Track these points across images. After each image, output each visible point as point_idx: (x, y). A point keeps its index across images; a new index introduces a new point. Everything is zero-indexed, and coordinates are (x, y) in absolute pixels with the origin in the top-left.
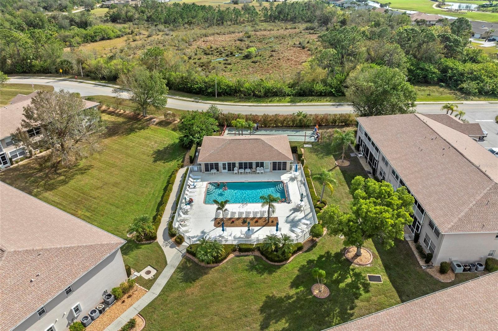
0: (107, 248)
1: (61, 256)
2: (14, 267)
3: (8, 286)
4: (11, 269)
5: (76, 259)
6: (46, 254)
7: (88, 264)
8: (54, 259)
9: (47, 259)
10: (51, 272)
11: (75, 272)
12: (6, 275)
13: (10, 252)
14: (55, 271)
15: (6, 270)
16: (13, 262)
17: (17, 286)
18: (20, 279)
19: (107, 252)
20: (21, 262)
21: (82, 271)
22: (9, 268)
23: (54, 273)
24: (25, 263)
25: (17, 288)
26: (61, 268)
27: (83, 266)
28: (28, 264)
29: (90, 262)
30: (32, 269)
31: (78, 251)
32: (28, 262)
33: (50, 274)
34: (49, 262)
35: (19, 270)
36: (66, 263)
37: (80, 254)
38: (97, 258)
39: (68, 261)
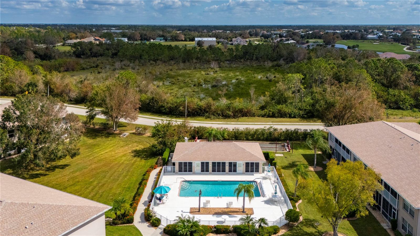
0: (95, 210)
1: (53, 211)
2: (10, 215)
3: (5, 230)
4: (8, 216)
5: (66, 215)
6: (40, 208)
7: (77, 221)
8: (46, 213)
9: (40, 212)
10: (44, 223)
11: (65, 226)
12: (4, 220)
13: (8, 203)
14: (47, 222)
15: (4, 216)
16: (10, 211)
17: (12, 231)
18: (16, 225)
19: (94, 213)
20: (17, 212)
21: (71, 225)
22: (6, 215)
23: (46, 224)
24: (20, 213)
25: (13, 232)
26: (52, 221)
27: (72, 222)
28: (23, 214)
29: (79, 220)
30: (26, 219)
31: (68, 209)
32: (23, 212)
33: (43, 224)
34: (42, 215)
35: (15, 218)
36: (57, 217)
37: (70, 212)
38: (85, 217)
39: (59, 216)
